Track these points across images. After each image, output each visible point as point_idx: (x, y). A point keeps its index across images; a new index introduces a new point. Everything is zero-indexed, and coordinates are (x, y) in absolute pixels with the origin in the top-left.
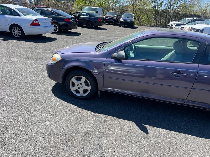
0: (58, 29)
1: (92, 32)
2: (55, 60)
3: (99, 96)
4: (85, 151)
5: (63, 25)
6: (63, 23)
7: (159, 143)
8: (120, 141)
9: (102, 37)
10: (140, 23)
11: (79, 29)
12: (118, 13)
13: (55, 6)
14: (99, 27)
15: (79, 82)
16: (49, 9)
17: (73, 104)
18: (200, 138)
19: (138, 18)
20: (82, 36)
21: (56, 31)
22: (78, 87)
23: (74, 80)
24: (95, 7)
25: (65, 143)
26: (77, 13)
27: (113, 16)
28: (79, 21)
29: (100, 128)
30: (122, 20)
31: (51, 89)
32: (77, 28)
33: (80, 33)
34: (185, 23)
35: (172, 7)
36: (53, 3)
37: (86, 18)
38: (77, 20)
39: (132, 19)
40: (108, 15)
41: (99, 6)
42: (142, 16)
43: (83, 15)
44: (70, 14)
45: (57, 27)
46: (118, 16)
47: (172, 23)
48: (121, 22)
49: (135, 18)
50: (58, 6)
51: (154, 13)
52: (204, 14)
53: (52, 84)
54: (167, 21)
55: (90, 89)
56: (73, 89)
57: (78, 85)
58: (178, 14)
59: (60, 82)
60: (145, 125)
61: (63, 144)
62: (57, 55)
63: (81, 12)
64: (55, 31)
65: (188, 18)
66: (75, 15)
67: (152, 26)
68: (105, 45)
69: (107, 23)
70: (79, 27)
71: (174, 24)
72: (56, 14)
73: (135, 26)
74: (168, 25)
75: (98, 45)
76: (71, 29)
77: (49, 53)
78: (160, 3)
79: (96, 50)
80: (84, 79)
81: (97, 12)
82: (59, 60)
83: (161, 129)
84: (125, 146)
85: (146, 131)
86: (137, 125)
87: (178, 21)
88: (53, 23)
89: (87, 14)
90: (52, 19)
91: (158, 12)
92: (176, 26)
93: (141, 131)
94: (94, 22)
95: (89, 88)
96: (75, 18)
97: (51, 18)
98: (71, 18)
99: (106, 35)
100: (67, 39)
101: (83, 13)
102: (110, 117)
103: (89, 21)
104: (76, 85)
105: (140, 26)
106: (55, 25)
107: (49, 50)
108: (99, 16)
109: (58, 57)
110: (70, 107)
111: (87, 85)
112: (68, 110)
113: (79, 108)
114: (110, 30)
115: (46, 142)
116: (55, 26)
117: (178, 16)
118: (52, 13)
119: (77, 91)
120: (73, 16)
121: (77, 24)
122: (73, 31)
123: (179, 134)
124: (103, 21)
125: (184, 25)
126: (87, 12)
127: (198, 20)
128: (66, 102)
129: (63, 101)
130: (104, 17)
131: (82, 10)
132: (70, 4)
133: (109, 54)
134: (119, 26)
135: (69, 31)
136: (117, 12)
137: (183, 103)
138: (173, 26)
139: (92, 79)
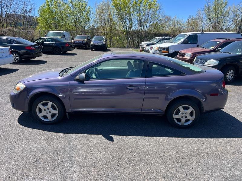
0: (18, 58)
1: (60, 58)
2: (18, 89)
3: (68, 118)
4: (56, 164)
5: (25, 54)
6: (24, 51)
7: (122, 146)
8: (88, 152)
9: (72, 62)
10: (113, 45)
11: (44, 57)
12: (88, 36)
13: (11, 33)
14: (67, 52)
15: (46, 108)
16: (5, 38)
17: (42, 130)
18: (156, 138)
19: (111, 40)
20: (48, 64)
21: (17, 61)
22: (46, 112)
23: (40, 106)
24: (62, 32)
25: (36, 162)
26: (40, 39)
27: (82, 40)
28: (43, 48)
29: (70, 145)
30: (93, 44)
31: (17, 120)
32: (41, 56)
33: (45, 60)
34: (155, 43)
35: (142, 27)
36: (9, 29)
37: (51, 44)
38: (40, 47)
39: (103, 42)
40: (77, 39)
41: (66, 30)
42: (114, 38)
43: (48, 41)
44: (32, 41)
45: (17, 56)
46: (88, 40)
47: (143, 43)
48: (92, 45)
49: (106, 41)
50: (16, 32)
51: (125, 34)
52: (173, 32)
53: (17, 115)
54: (140, 41)
55: (58, 113)
56: (40, 115)
57: (45, 110)
58: (149, 34)
59: (27, 110)
60: (112, 136)
61: (34, 162)
62: (21, 84)
63: (45, 38)
64: (15, 61)
65: (157, 38)
66: (38, 42)
67: (126, 48)
68: (69, 70)
69: (76, 47)
70: (43, 54)
71: (145, 44)
72: (15, 42)
73: (108, 49)
74: (140, 46)
75: (63, 71)
76: (34, 58)
77: (10, 85)
78: (130, 24)
79: (60, 75)
80: (50, 103)
81: (64, 37)
82: (23, 88)
83: (124, 136)
84: (93, 154)
85: (111, 140)
86: (104, 137)
87: (149, 41)
88: (12, 52)
89: (52, 40)
90: (11, 48)
91: (130, 33)
92: (147, 46)
93: (107, 141)
94: (61, 48)
95: (56, 112)
96: (38, 45)
97: (9, 47)
98: (34, 46)
99: (76, 60)
100: (30, 69)
101: (47, 39)
102: (80, 135)
103: (55, 47)
104: (43, 111)
105: (113, 48)
106: (15, 54)
107: (11, 82)
108: (67, 40)
109: (21, 86)
110: (39, 133)
111: (55, 109)
112: (37, 135)
113: (48, 132)
114: (80, 55)
115: (17, 164)
116: (14, 56)
117: (149, 36)
118: (10, 42)
119: (45, 117)
120: (36, 43)
121: (41, 51)
122: (36, 59)
123: (139, 137)
124: (71, 46)
125: (154, 44)
126: (52, 37)
127: (166, 39)
128: (34, 129)
129: (31, 129)
130: (73, 41)
131: (46, 36)
132: (30, 29)
133: (72, 78)
134: (90, 50)
135: (32, 59)
136: (86, 36)
137: (140, 111)
138: (145, 46)
139: (59, 103)
